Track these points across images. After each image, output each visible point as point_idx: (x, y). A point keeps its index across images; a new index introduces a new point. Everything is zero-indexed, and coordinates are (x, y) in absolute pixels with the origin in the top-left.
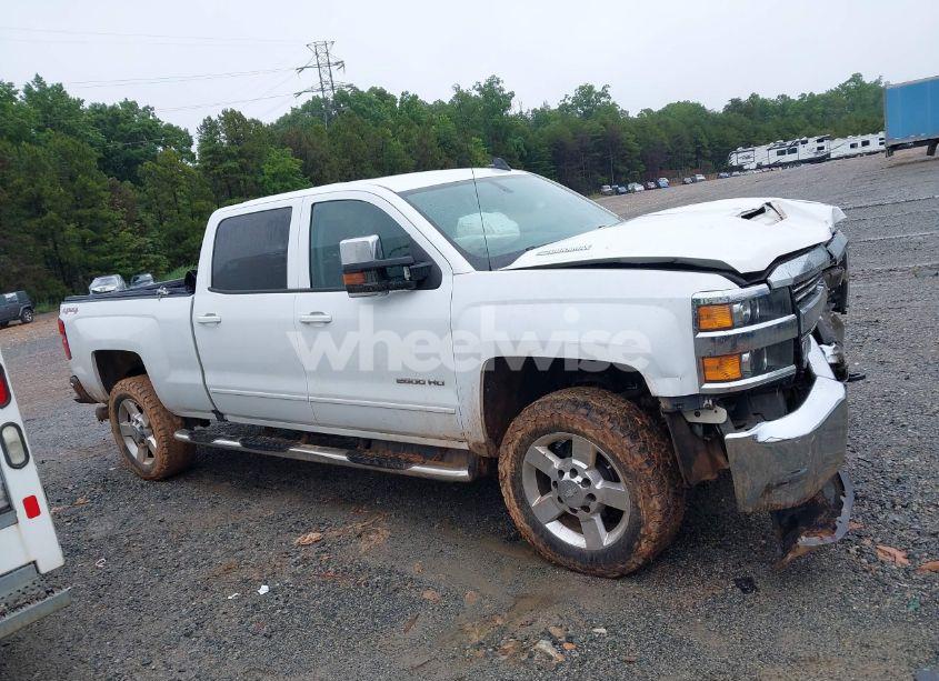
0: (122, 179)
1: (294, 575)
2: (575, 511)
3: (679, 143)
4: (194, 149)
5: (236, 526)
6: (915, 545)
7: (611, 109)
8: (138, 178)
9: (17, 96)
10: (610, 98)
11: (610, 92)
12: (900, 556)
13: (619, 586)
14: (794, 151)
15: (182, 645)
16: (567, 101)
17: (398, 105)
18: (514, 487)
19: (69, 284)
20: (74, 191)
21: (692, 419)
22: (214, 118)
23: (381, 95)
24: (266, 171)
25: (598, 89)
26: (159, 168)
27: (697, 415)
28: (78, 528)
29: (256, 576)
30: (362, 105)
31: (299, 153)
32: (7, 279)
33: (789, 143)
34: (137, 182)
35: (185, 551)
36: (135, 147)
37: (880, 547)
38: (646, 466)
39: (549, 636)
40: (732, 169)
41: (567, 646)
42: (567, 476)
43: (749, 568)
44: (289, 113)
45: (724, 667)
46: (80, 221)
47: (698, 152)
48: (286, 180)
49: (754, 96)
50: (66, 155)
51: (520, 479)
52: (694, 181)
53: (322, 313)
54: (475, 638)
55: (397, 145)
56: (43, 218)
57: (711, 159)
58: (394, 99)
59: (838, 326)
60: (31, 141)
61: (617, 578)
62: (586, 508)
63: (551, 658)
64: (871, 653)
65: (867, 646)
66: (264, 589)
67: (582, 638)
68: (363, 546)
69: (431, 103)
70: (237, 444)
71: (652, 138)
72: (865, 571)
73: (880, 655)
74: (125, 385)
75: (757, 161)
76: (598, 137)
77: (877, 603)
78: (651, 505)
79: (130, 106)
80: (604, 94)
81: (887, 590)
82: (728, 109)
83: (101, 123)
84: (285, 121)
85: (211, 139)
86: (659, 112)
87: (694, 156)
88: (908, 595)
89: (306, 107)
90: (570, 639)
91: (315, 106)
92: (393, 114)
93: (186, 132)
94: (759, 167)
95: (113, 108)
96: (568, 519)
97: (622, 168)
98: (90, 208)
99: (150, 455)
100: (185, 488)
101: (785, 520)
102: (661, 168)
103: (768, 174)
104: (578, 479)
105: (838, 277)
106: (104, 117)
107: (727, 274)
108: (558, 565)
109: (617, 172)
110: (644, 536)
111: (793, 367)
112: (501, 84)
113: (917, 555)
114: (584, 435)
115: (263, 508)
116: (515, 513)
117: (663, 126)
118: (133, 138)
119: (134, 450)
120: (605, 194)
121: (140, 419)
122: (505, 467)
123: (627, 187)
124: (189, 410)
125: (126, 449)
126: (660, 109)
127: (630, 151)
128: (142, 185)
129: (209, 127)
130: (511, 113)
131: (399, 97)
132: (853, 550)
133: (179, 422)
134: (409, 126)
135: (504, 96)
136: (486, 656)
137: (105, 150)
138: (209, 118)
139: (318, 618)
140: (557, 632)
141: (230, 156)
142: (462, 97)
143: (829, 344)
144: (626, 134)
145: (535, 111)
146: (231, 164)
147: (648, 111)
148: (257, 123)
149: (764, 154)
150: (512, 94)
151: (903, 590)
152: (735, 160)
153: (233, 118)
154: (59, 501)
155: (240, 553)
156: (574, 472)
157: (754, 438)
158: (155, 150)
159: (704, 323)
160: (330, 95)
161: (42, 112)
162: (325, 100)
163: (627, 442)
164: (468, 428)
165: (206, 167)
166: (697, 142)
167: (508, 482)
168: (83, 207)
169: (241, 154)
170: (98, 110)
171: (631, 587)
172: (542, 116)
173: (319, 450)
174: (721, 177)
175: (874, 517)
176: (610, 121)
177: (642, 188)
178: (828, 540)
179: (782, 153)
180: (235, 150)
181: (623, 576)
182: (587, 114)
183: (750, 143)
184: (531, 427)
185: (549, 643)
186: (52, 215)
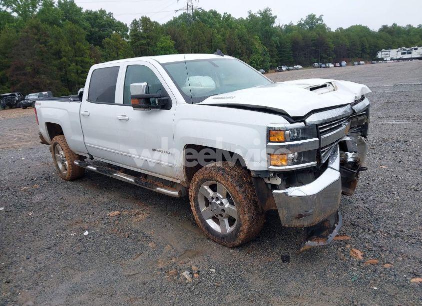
0: (95, 45)
1: (101, 228)
2: (217, 216)
3: (354, 45)
4: (128, 33)
5: (89, 204)
6: (369, 251)
7: (323, 27)
8: (103, 45)
9: (55, 5)
10: (323, 21)
11: (323, 18)
12: (360, 254)
13: (231, 251)
14: (410, 53)
15: (45, 252)
16: (302, 21)
17: (222, 19)
18: (195, 203)
19: (70, 90)
20: (75, 49)
21: (267, 181)
22: (138, 20)
23: (215, 13)
24: (158, 45)
25: (317, 17)
26: (112, 41)
27: (269, 180)
28: (29, 197)
29: (86, 227)
30: (205, 18)
31: (174, 38)
32: (45, 86)
33: (408, 49)
34: (102, 47)
35: (65, 212)
36: (103, 31)
37: (353, 249)
38: (243, 200)
39: (190, 269)
40: (378, 60)
41: (196, 275)
42: (214, 200)
43: (290, 251)
44: (172, 19)
45: (256, 294)
46: (77, 63)
47: (363, 50)
48: (167, 50)
49: (395, 25)
50: (72, 33)
51: (197, 199)
52: (359, 64)
53: (126, 116)
54: (160, 266)
55: (219, 38)
56: (61, 60)
57: (368, 54)
58: (220, 16)
59: (362, 143)
60: (59, 25)
61: (231, 248)
62: (221, 215)
63: (186, 279)
64: (324, 297)
65: (324, 294)
66: (86, 233)
67: (204, 272)
68: (135, 220)
69: (237, 18)
70: (95, 169)
71: (341, 42)
72: (341, 259)
73: (327, 299)
74: (57, 138)
75: (391, 57)
76: (314, 40)
77: (339, 275)
78: (245, 218)
79: (103, 12)
80: (320, 19)
81: (346, 270)
82: (381, 30)
83: (90, 19)
84: (171, 23)
85: (135, 29)
86: (347, 30)
87: (361, 52)
88: (355, 274)
89: (180, 17)
90: (198, 272)
91: (184, 17)
92: (219, 22)
93: (126, 25)
94: (392, 59)
95: (96, 12)
96: (215, 219)
97: (324, 55)
98: (80, 57)
99: (66, 170)
100: (77, 185)
101: (310, 232)
102: (344, 57)
103: (396, 63)
104: (219, 202)
105: (363, 120)
106: (91, 16)
107: (286, 116)
108: (209, 238)
109: (322, 57)
110: (241, 231)
111: (316, 162)
112: (271, 12)
113: (367, 256)
114: (221, 183)
115: (103, 197)
116: (195, 213)
117: (347, 36)
118: (102, 27)
119: (60, 166)
120: (315, 67)
121: (62, 154)
122: (192, 193)
123: (325, 65)
124: (80, 152)
125: (57, 166)
126: (347, 28)
127: (329, 47)
128: (104, 48)
129: (135, 23)
130: (274, 25)
131: (222, 15)
132: (340, 249)
133: (77, 157)
134: (226, 29)
135: (272, 18)
136: (161, 274)
137: (91, 32)
138: (135, 20)
139: (103, 248)
140: (194, 268)
141: (144, 38)
142: (252, 16)
143: (351, 152)
144: (328, 40)
145: (286, 25)
146: (143, 41)
147: (341, 29)
148: (156, 23)
149: (395, 53)
150: (276, 17)
151: (353, 271)
152: (380, 55)
153: (145, 20)
154: (28, 184)
155: (85, 216)
156: (217, 199)
157: (286, 193)
158: (112, 33)
159: (272, 139)
160: (191, 12)
161: (65, 12)
162: (189, 15)
163: (237, 188)
164: (179, 174)
165: (132, 42)
166: (363, 46)
167: (193, 200)
168: (78, 56)
169: (148, 37)
170: (89, 13)
171: (235, 253)
172: (289, 28)
173: (125, 176)
174: (373, 63)
175: (357, 235)
176: (321, 33)
177: (333, 66)
178: (321, 243)
179: (404, 53)
180: (145, 35)
181: (233, 247)
182: (311, 29)
183: (389, 47)
184: (201, 177)
185: (188, 273)
186: (64, 59)
